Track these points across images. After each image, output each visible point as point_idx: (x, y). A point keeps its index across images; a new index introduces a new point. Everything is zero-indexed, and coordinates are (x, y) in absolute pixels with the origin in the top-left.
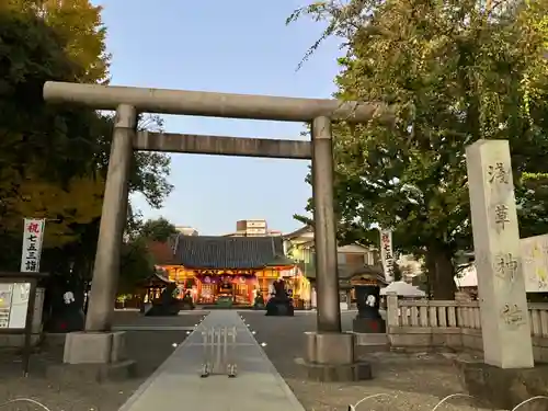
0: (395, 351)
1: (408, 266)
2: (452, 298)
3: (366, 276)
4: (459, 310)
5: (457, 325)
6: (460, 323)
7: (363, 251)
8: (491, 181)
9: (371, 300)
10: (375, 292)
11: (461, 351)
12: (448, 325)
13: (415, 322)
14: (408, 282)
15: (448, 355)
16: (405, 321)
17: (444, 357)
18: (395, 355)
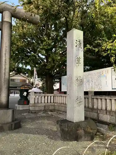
0: (32, 113)
1: (38, 84)
2: (53, 93)
3: (25, 86)
4: (54, 97)
5: (54, 102)
6: (55, 102)
7: (26, 79)
8: (76, 46)
9: (25, 94)
10: (27, 91)
11: (54, 111)
12: (51, 102)
13: (40, 102)
14: (38, 88)
15: (50, 113)
16: (36, 102)
17: (48, 114)
18: (31, 114)
